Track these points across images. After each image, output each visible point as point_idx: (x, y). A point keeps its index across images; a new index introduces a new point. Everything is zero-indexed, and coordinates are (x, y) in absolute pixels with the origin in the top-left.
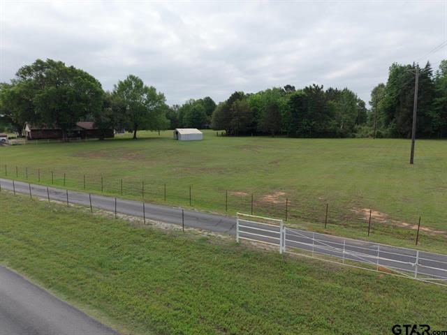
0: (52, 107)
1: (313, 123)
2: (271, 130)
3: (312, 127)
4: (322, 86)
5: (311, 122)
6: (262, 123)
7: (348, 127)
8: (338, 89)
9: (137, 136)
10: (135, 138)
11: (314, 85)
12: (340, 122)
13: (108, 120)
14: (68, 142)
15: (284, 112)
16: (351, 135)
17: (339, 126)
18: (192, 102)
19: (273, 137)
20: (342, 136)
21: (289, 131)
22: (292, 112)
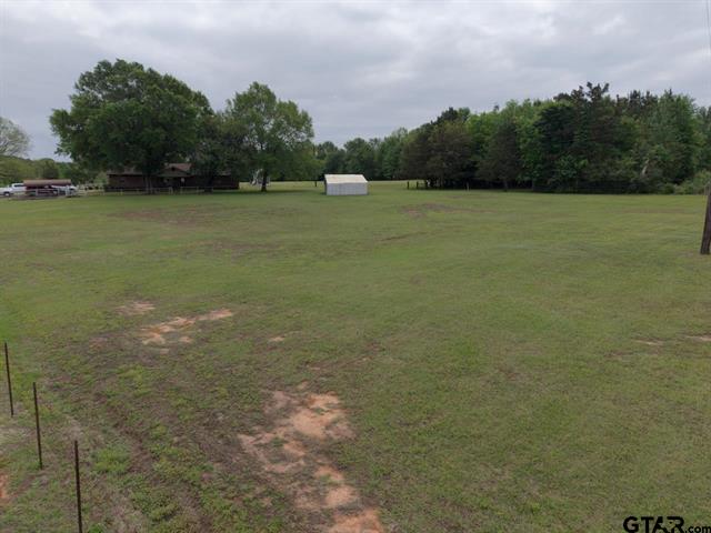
0: (112, 136)
1: (582, 163)
2: (501, 177)
3: (580, 172)
4: (607, 85)
5: (578, 161)
6: (485, 164)
7: (660, 171)
8: (653, 94)
9: (267, 188)
10: (264, 190)
11: (589, 85)
12: (640, 162)
13: (209, 158)
14: (154, 194)
15: (525, 141)
16: (663, 189)
17: (637, 168)
18: (402, 132)
19: (506, 191)
20: (642, 189)
21: (534, 180)
22: (543, 141)
